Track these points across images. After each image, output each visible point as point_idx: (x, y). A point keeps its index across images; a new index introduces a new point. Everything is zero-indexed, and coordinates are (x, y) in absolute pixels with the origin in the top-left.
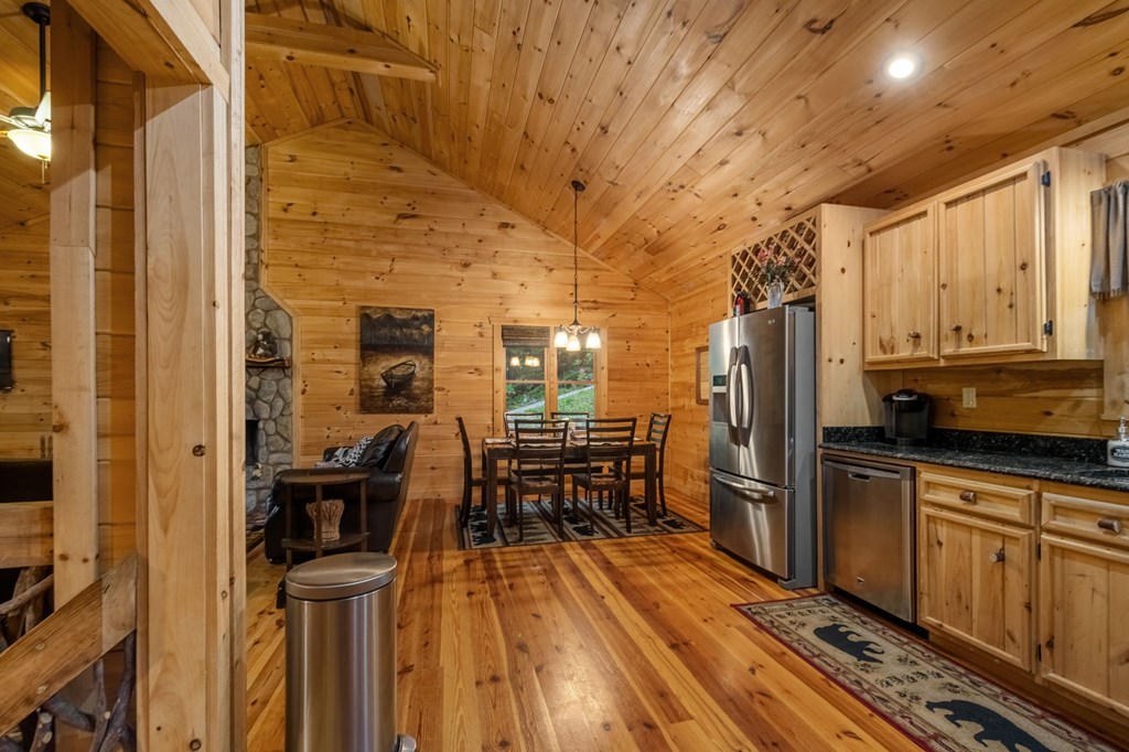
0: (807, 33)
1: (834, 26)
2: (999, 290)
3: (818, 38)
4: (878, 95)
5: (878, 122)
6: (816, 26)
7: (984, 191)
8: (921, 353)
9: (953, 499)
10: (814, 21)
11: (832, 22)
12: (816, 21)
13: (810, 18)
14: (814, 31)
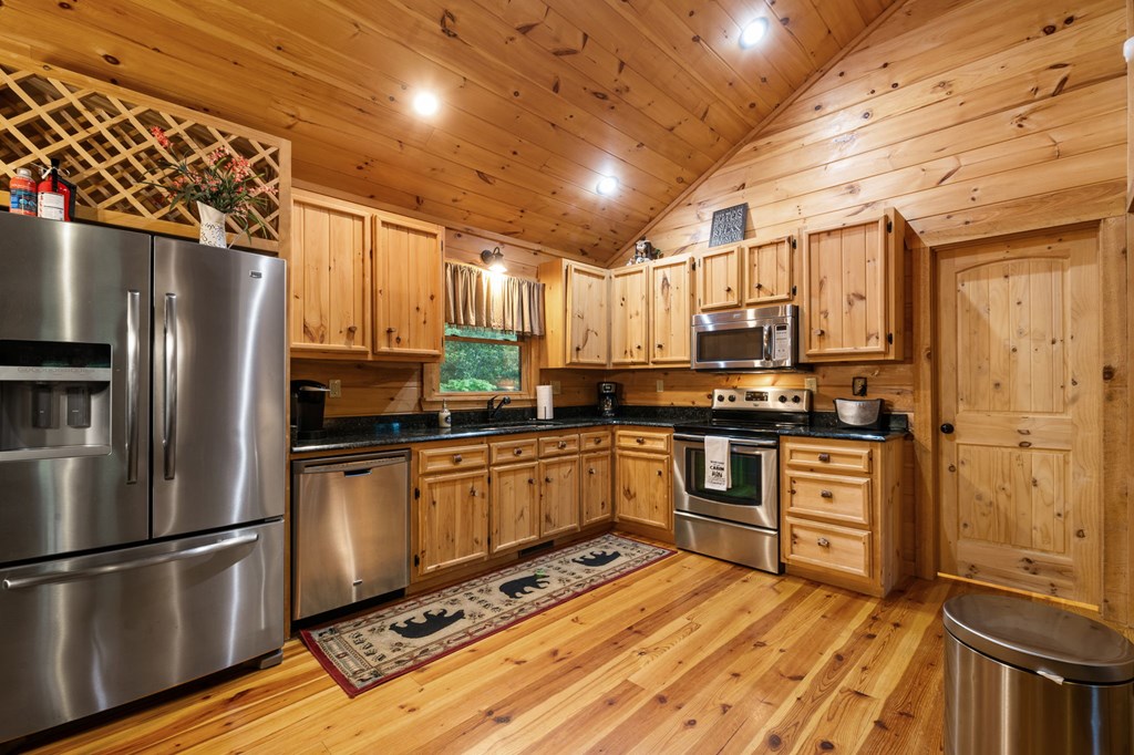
0: (439, 16)
1: (452, 39)
2: (418, 309)
3: (438, 27)
4: (392, 99)
5: (360, 110)
6: (448, 20)
7: (409, 230)
8: (357, 347)
9: (446, 465)
10: (453, 19)
11: (455, 35)
12: (453, 20)
13: (454, 14)
14: (443, 22)
